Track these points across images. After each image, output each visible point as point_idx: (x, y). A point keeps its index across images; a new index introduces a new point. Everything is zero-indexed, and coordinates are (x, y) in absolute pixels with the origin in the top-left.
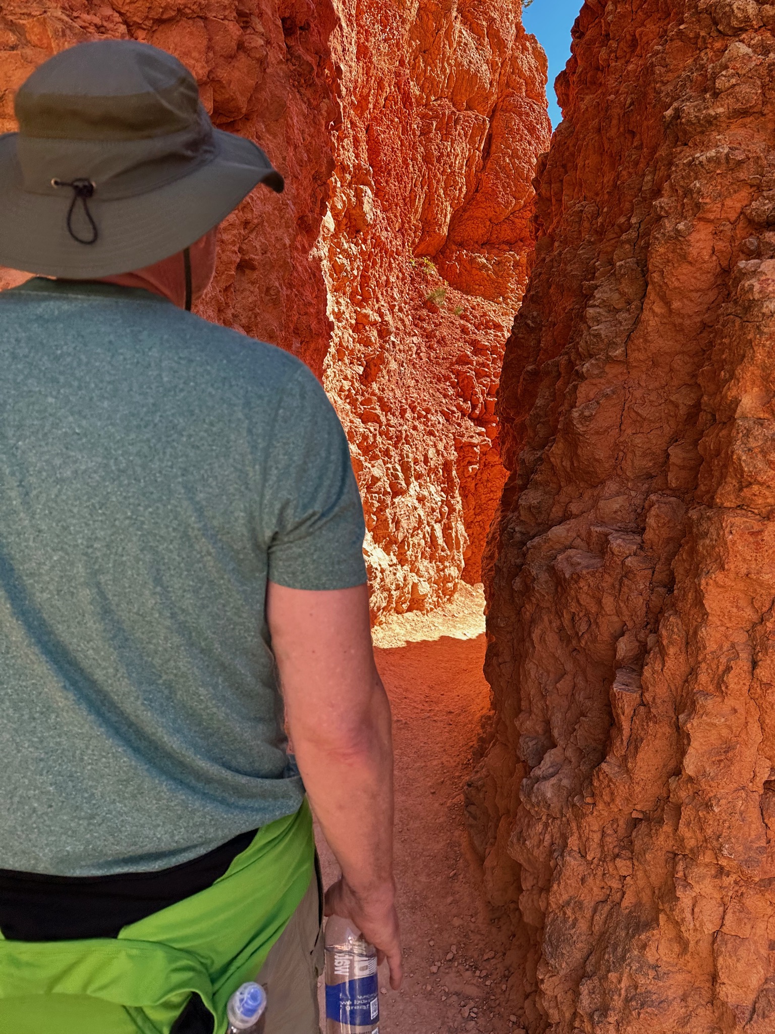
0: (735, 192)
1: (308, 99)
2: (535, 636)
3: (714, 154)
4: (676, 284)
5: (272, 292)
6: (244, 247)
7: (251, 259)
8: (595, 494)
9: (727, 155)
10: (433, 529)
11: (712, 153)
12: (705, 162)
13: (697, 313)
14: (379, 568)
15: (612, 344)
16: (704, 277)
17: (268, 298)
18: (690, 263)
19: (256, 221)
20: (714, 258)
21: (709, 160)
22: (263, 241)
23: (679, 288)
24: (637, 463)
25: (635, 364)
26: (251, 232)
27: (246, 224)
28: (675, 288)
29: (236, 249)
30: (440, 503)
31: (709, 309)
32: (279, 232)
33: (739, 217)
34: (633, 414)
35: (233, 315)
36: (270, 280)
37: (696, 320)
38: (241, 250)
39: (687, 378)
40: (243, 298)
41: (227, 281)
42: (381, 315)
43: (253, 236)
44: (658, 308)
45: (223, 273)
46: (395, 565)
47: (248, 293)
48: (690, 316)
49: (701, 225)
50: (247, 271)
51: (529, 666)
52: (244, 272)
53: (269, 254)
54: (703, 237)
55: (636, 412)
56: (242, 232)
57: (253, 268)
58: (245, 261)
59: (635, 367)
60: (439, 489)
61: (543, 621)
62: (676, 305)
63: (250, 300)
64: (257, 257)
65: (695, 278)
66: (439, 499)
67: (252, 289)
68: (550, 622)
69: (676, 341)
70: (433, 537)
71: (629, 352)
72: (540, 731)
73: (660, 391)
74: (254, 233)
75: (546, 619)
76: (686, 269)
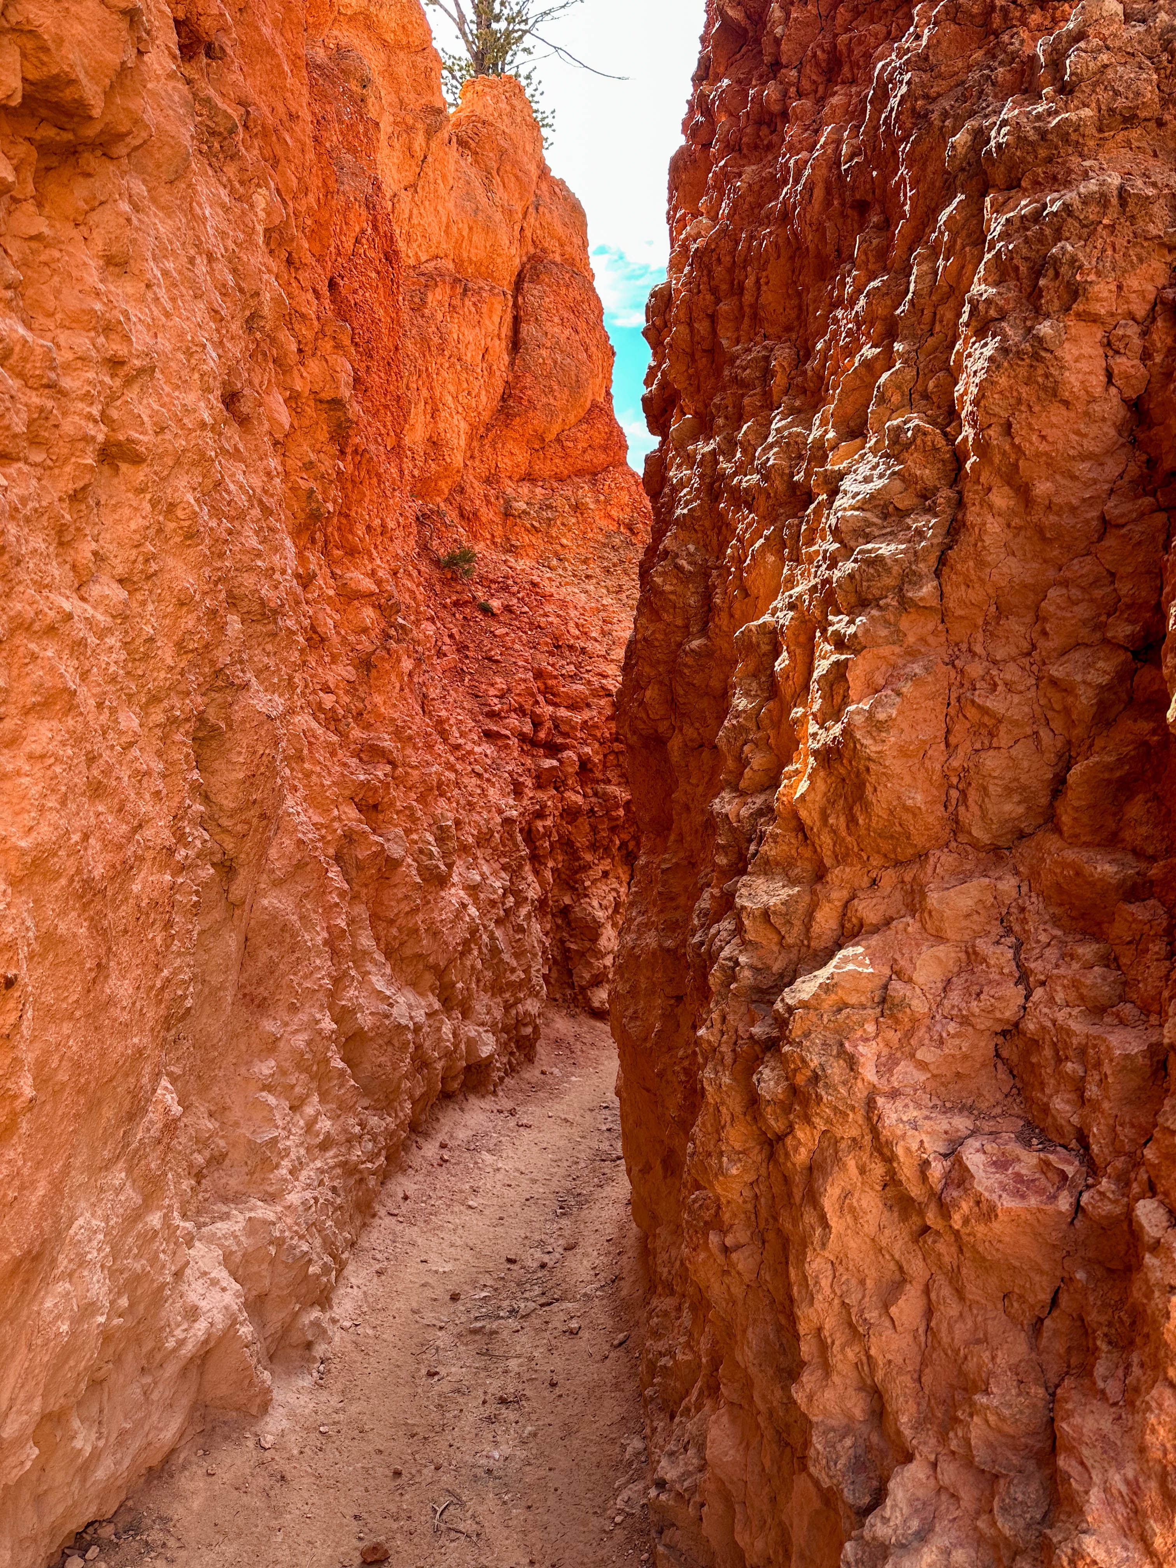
0: (1141, 260)
1: (229, 180)
2: (829, 1202)
3: (1096, 188)
4: (1043, 447)
5: (180, 514)
6: (115, 414)
7: (130, 441)
8: (908, 878)
9: (1121, 189)
10: (492, 937)
11: (1092, 186)
12: (1077, 204)
13: (1089, 502)
14: (411, 1025)
15: (909, 577)
16: (1093, 430)
17: (172, 525)
18: (1066, 403)
19: (137, 363)
20: (1113, 391)
21: (1085, 201)
22: (156, 407)
23: (1046, 454)
24: (992, 809)
25: (959, 612)
26: (128, 382)
27: (115, 363)
28: (1038, 455)
29: (95, 411)
30: (501, 891)
31: (1112, 491)
32: (191, 398)
33: (1153, 309)
34: (972, 713)
35: (95, 553)
36: (176, 489)
37: (1089, 516)
38: (105, 418)
39: (1084, 632)
40: (117, 522)
41: (74, 479)
42: (379, 583)
43: (132, 394)
44: (1001, 498)
45: (66, 460)
46: (435, 1013)
47: (127, 511)
48: (1073, 509)
49: (1077, 328)
50: (124, 467)
51: (814, 1266)
52: (117, 469)
53: (168, 436)
54: (1087, 350)
55: (979, 707)
56: (107, 380)
57: (137, 460)
58: (119, 444)
59: (961, 617)
60: (497, 866)
61: (844, 1167)
62: (1042, 488)
63: (133, 526)
64: (145, 439)
65: (1078, 433)
66: (498, 884)
67: (135, 504)
68: (862, 1171)
69: (1045, 561)
70: (495, 951)
71: (947, 589)
72: (858, 1413)
73: (1025, 661)
74: (136, 388)
75: (851, 1164)
76: (1057, 414)
